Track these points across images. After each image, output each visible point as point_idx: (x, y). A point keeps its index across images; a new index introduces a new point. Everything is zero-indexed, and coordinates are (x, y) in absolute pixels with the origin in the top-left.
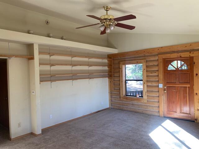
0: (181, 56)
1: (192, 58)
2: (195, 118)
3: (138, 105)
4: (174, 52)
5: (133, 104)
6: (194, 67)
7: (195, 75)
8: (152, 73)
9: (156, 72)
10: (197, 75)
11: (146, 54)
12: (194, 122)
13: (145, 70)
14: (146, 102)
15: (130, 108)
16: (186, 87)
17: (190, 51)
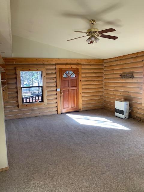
0: (71, 68)
1: (78, 69)
2: (80, 109)
3: (39, 109)
4: (67, 64)
5: (33, 110)
6: (79, 76)
7: (79, 81)
8: (51, 80)
9: (54, 79)
10: (80, 81)
11: (46, 63)
12: (79, 111)
13: (45, 78)
14: (47, 105)
15: (30, 114)
16: (74, 89)
17: (77, 64)
